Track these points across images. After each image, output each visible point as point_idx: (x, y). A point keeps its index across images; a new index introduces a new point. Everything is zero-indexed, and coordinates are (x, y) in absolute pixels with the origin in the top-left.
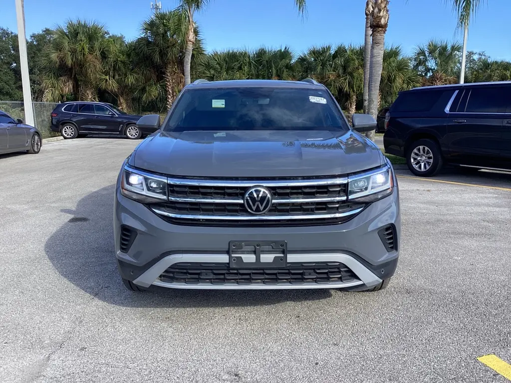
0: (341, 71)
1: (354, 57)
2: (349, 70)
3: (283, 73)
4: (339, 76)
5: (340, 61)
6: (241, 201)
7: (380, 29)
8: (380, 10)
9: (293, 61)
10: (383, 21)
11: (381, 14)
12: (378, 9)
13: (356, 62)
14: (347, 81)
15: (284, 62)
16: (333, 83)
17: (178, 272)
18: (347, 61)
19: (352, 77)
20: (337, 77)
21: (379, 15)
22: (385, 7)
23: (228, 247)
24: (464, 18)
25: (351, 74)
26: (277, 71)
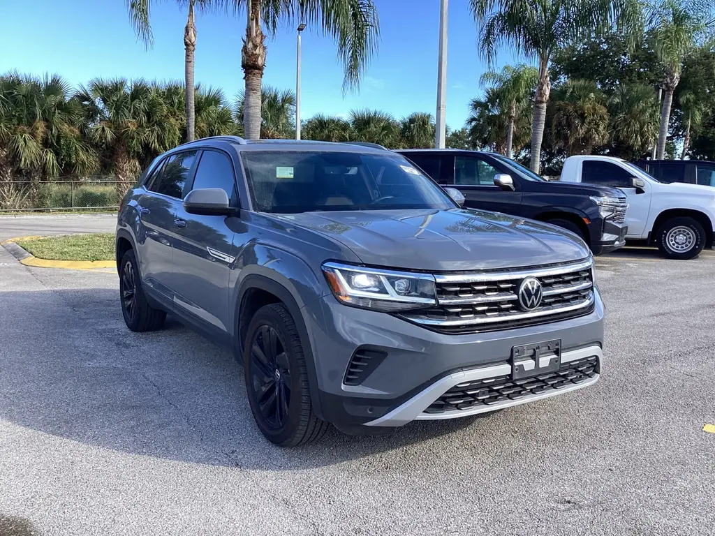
0: (145, 119)
1: (161, 100)
2: (156, 118)
3: (53, 116)
4: (141, 125)
5: (141, 105)
6: (515, 297)
7: (257, 71)
8: (255, 46)
9: (68, 99)
10: (260, 62)
11: (257, 51)
12: (253, 44)
13: (165, 108)
14: (155, 133)
15: (52, 100)
16: (136, 135)
17: (452, 397)
18: (153, 105)
19: (163, 129)
20: (139, 126)
21: (254, 52)
22: (261, 43)
23: (509, 355)
24: (353, 69)
25: (160, 124)
26: (44, 112)
